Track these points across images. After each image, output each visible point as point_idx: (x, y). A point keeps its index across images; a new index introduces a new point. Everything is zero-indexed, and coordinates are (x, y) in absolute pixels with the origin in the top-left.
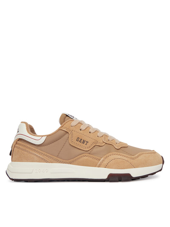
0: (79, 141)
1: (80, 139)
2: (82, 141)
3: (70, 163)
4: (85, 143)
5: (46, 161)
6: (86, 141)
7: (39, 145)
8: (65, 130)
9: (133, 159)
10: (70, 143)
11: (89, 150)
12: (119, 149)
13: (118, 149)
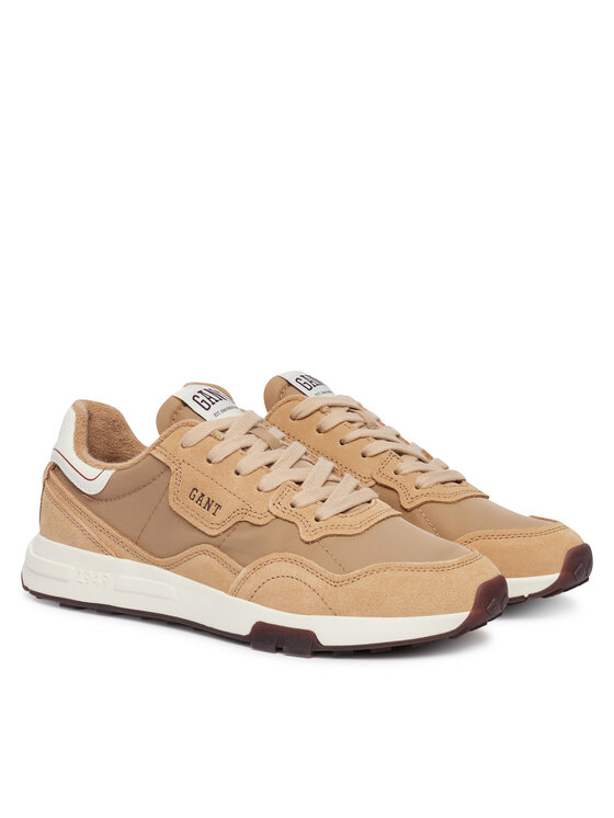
0: (196, 499)
1: (198, 495)
2: (205, 500)
3: (168, 567)
4: (213, 508)
5: (103, 551)
6: (216, 502)
7: (93, 498)
8: (162, 458)
9: (336, 584)
10: (171, 503)
11: (219, 535)
12: (313, 542)
13: (307, 543)
